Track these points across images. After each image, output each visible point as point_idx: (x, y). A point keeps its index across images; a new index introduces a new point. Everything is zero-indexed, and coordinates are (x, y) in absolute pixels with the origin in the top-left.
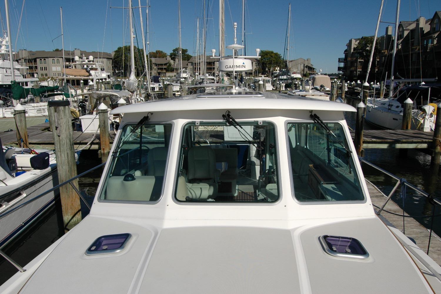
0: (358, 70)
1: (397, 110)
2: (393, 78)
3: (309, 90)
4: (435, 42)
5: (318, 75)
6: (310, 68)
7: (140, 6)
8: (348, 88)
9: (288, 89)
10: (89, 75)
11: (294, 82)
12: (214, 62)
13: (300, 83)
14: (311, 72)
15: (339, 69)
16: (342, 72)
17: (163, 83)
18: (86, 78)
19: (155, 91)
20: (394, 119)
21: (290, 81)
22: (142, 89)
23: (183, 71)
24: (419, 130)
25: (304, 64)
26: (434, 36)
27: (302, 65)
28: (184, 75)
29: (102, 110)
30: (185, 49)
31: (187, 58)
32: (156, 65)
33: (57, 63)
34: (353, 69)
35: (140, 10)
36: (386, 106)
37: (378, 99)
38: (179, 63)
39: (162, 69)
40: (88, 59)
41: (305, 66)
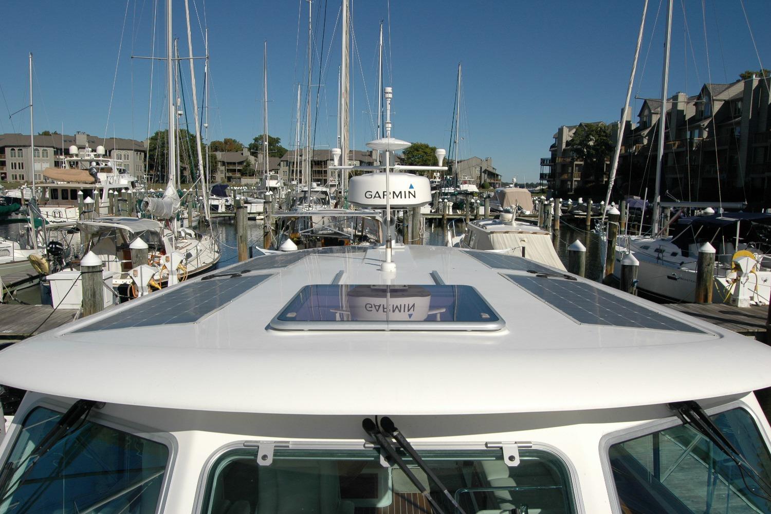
0: (574, 179)
1: (673, 259)
2: (658, 199)
3: (511, 222)
4: (705, 135)
5: (510, 187)
6: (492, 175)
7: (191, 56)
8: (563, 211)
9: (458, 211)
10: (95, 180)
11: (469, 199)
12: (327, 160)
13: (478, 201)
14: (492, 181)
15: (542, 176)
16: (546, 181)
17: (235, 197)
18: (88, 186)
19: (219, 212)
20: (669, 277)
21: (460, 197)
22: (193, 209)
23: (271, 176)
24: (727, 303)
25: (481, 168)
26: (704, 125)
27: (478, 169)
28: (272, 183)
29: (89, 267)
30: (274, 136)
31: (277, 152)
32: (223, 163)
33: (43, 156)
34: (565, 176)
35: (192, 65)
36: (651, 251)
37: (633, 237)
38: (263, 160)
39: (234, 171)
40: (95, 151)
41: (482, 171)
